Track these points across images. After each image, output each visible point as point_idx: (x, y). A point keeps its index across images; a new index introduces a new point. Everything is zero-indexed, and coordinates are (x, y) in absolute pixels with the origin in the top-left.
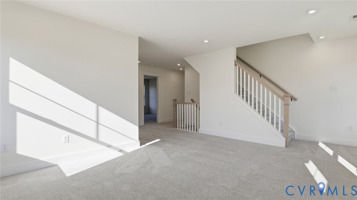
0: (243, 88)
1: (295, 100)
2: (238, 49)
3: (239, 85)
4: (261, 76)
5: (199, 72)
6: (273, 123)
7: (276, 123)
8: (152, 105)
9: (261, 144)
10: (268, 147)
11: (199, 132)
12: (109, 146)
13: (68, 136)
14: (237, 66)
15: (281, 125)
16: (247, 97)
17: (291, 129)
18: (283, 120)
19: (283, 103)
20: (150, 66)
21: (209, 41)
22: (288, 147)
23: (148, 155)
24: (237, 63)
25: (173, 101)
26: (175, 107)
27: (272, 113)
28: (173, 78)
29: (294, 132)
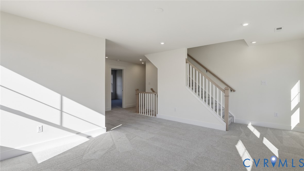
0: (192, 80)
1: (234, 91)
2: (189, 50)
3: (190, 78)
4: (207, 71)
5: (157, 68)
6: (216, 110)
7: (219, 109)
8: (119, 92)
9: (206, 128)
10: (213, 130)
11: (157, 117)
12: (78, 133)
13: (42, 126)
14: (188, 63)
15: (222, 112)
16: (196, 89)
17: (230, 114)
18: (224, 107)
19: (224, 94)
20: (117, 60)
21: (165, 43)
22: (228, 131)
23: (113, 140)
24: (187, 61)
25: (136, 91)
26: (137, 95)
27: (216, 101)
28: (136, 70)
29: (233, 117)
